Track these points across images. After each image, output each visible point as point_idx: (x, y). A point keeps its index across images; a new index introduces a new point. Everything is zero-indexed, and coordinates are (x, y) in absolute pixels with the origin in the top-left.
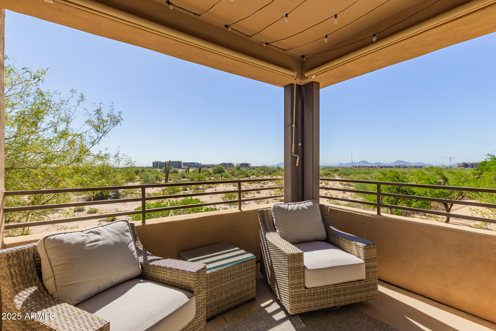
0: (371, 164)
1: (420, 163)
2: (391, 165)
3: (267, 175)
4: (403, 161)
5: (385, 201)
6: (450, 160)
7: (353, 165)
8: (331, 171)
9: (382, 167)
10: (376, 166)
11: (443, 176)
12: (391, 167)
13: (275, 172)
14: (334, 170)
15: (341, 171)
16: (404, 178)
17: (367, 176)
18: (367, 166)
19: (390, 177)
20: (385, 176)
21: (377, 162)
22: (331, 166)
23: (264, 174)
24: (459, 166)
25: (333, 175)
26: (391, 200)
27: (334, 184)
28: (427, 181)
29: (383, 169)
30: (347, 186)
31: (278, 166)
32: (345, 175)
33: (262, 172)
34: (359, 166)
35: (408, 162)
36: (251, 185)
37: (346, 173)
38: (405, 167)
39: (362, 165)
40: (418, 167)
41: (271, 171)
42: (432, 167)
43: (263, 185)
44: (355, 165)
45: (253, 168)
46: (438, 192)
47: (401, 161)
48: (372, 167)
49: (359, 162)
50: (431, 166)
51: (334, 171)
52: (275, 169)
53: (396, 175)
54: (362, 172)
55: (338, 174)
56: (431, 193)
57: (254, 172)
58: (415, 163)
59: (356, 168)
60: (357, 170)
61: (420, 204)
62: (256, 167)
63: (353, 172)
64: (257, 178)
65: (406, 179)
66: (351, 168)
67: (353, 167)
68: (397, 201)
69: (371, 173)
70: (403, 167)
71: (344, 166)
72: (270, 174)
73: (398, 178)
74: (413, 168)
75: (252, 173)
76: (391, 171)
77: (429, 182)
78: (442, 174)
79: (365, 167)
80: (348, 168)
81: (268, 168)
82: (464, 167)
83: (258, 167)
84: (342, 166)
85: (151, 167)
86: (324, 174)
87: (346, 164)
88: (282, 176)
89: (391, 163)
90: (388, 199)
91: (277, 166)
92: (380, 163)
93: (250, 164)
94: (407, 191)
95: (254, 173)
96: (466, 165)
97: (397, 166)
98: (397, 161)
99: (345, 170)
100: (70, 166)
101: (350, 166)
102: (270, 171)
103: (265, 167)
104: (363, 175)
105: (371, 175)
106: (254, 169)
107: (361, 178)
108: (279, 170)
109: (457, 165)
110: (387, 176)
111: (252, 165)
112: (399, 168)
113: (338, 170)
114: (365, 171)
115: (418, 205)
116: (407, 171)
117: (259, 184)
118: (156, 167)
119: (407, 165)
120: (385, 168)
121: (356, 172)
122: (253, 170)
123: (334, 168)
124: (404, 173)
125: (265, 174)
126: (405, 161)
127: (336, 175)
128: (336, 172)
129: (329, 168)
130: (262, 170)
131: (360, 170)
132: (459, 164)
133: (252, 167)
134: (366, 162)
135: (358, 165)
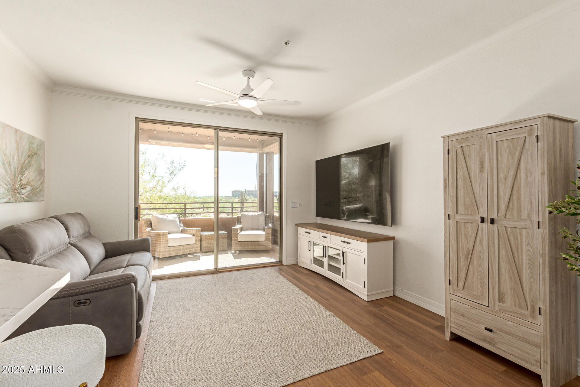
85: (230, 196)
100: (157, 195)
118: (235, 197)
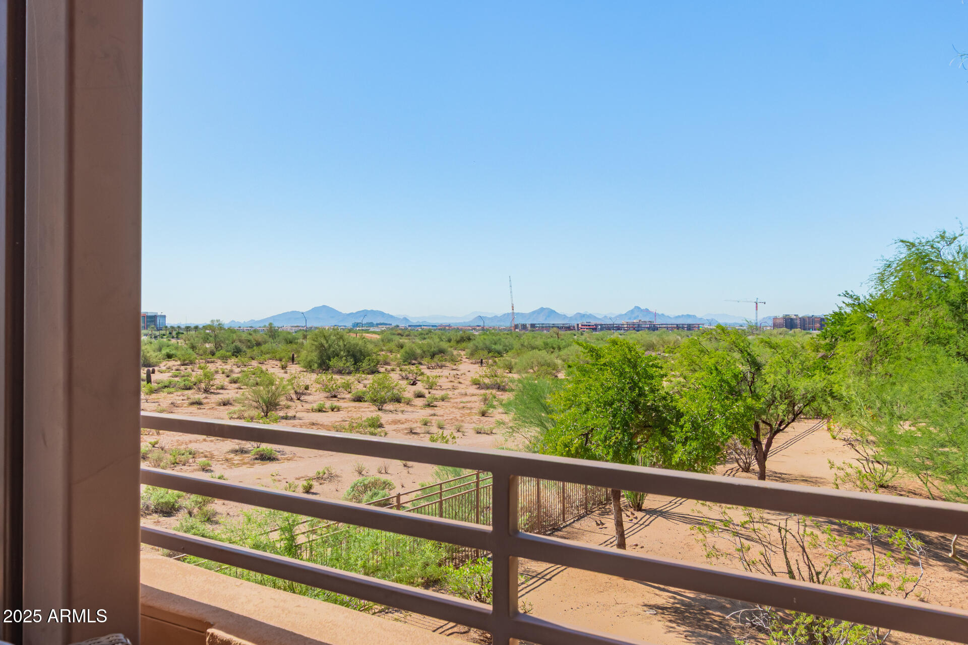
0: (565, 317)
1: (689, 316)
2: (618, 322)
3: (225, 359)
4: (647, 310)
5: (598, 445)
6: (757, 307)
7: (516, 323)
8: (450, 341)
9: (594, 328)
10: (578, 325)
11: (749, 354)
12: (619, 328)
13: (258, 344)
14: (459, 338)
15: (479, 339)
16: (653, 366)
17: (552, 356)
18: (554, 326)
19: (611, 364)
20: (597, 359)
21: (582, 312)
22: (449, 326)
23: (213, 354)
24: (775, 326)
25: (455, 353)
26: (615, 442)
27: (456, 384)
28: (714, 375)
29: (598, 334)
30: (494, 391)
31: (271, 324)
32: (491, 354)
33: (207, 346)
34: (533, 326)
35: (659, 312)
36: (154, 396)
37: (494, 347)
38: (653, 328)
39: (540, 320)
40: (683, 328)
41: (240, 341)
42: (723, 330)
43: (204, 395)
44: (520, 321)
45: (174, 333)
46: (742, 410)
47: (642, 311)
48: (569, 328)
49: (534, 312)
50: (719, 326)
51: (458, 342)
52: (258, 337)
53: (629, 357)
54: (539, 342)
55: (468, 351)
56: (724, 414)
57: (177, 348)
58: (677, 315)
59: (523, 331)
60: (527, 337)
61: (696, 449)
62: (188, 328)
63: (514, 342)
64: (182, 368)
65: (657, 367)
66: (510, 331)
67: (516, 327)
68: (630, 444)
69: (564, 348)
70: (649, 328)
71: (488, 324)
72: (237, 352)
73: (635, 366)
74: (672, 329)
75: (165, 351)
76: (614, 343)
77: (718, 378)
78: (749, 351)
79: (548, 328)
80: (501, 330)
81: (232, 331)
82: (786, 327)
83: (196, 328)
84: (481, 324)
86: (424, 352)
87: (496, 317)
88: (281, 360)
89: (617, 317)
90: (605, 437)
91: (267, 325)
92: (590, 316)
93: (165, 316)
94: (661, 408)
95: (173, 352)
96: (790, 323)
97: (634, 324)
98: (632, 311)
99: (490, 337)
101: (507, 324)
102: (238, 344)
103: (221, 327)
104: (543, 353)
105: (562, 353)
106: (178, 334)
107: (536, 363)
108: (271, 339)
109: (771, 323)
110: (602, 361)
111: (170, 322)
112: (638, 331)
113: (469, 339)
114: (549, 341)
115: (690, 453)
116: (658, 339)
117: (186, 392)
119: (658, 322)
120: (602, 329)
121: (522, 345)
122: (174, 341)
123: (458, 330)
124: (651, 347)
125: (218, 354)
126: (652, 309)
127: (463, 353)
128: (464, 344)
129: (445, 329)
130: (206, 340)
131: (534, 337)
132: (775, 318)
133: (172, 327)
134: (552, 313)
135: (528, 323)
